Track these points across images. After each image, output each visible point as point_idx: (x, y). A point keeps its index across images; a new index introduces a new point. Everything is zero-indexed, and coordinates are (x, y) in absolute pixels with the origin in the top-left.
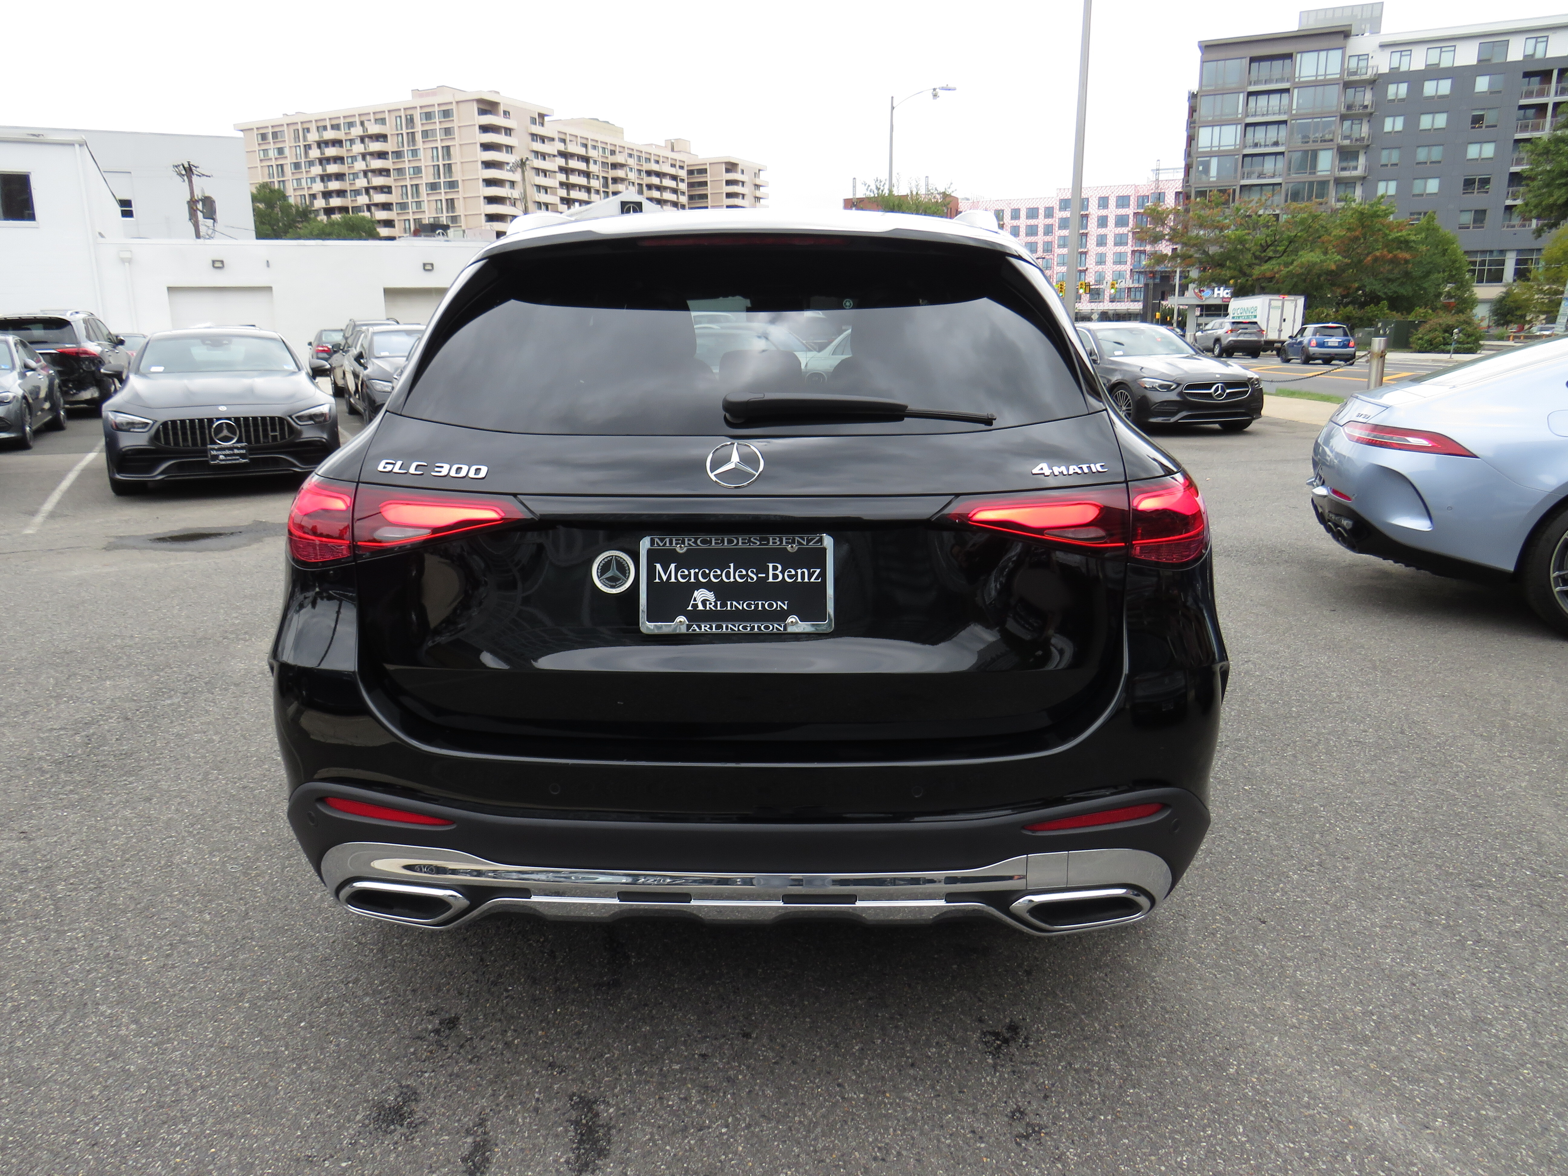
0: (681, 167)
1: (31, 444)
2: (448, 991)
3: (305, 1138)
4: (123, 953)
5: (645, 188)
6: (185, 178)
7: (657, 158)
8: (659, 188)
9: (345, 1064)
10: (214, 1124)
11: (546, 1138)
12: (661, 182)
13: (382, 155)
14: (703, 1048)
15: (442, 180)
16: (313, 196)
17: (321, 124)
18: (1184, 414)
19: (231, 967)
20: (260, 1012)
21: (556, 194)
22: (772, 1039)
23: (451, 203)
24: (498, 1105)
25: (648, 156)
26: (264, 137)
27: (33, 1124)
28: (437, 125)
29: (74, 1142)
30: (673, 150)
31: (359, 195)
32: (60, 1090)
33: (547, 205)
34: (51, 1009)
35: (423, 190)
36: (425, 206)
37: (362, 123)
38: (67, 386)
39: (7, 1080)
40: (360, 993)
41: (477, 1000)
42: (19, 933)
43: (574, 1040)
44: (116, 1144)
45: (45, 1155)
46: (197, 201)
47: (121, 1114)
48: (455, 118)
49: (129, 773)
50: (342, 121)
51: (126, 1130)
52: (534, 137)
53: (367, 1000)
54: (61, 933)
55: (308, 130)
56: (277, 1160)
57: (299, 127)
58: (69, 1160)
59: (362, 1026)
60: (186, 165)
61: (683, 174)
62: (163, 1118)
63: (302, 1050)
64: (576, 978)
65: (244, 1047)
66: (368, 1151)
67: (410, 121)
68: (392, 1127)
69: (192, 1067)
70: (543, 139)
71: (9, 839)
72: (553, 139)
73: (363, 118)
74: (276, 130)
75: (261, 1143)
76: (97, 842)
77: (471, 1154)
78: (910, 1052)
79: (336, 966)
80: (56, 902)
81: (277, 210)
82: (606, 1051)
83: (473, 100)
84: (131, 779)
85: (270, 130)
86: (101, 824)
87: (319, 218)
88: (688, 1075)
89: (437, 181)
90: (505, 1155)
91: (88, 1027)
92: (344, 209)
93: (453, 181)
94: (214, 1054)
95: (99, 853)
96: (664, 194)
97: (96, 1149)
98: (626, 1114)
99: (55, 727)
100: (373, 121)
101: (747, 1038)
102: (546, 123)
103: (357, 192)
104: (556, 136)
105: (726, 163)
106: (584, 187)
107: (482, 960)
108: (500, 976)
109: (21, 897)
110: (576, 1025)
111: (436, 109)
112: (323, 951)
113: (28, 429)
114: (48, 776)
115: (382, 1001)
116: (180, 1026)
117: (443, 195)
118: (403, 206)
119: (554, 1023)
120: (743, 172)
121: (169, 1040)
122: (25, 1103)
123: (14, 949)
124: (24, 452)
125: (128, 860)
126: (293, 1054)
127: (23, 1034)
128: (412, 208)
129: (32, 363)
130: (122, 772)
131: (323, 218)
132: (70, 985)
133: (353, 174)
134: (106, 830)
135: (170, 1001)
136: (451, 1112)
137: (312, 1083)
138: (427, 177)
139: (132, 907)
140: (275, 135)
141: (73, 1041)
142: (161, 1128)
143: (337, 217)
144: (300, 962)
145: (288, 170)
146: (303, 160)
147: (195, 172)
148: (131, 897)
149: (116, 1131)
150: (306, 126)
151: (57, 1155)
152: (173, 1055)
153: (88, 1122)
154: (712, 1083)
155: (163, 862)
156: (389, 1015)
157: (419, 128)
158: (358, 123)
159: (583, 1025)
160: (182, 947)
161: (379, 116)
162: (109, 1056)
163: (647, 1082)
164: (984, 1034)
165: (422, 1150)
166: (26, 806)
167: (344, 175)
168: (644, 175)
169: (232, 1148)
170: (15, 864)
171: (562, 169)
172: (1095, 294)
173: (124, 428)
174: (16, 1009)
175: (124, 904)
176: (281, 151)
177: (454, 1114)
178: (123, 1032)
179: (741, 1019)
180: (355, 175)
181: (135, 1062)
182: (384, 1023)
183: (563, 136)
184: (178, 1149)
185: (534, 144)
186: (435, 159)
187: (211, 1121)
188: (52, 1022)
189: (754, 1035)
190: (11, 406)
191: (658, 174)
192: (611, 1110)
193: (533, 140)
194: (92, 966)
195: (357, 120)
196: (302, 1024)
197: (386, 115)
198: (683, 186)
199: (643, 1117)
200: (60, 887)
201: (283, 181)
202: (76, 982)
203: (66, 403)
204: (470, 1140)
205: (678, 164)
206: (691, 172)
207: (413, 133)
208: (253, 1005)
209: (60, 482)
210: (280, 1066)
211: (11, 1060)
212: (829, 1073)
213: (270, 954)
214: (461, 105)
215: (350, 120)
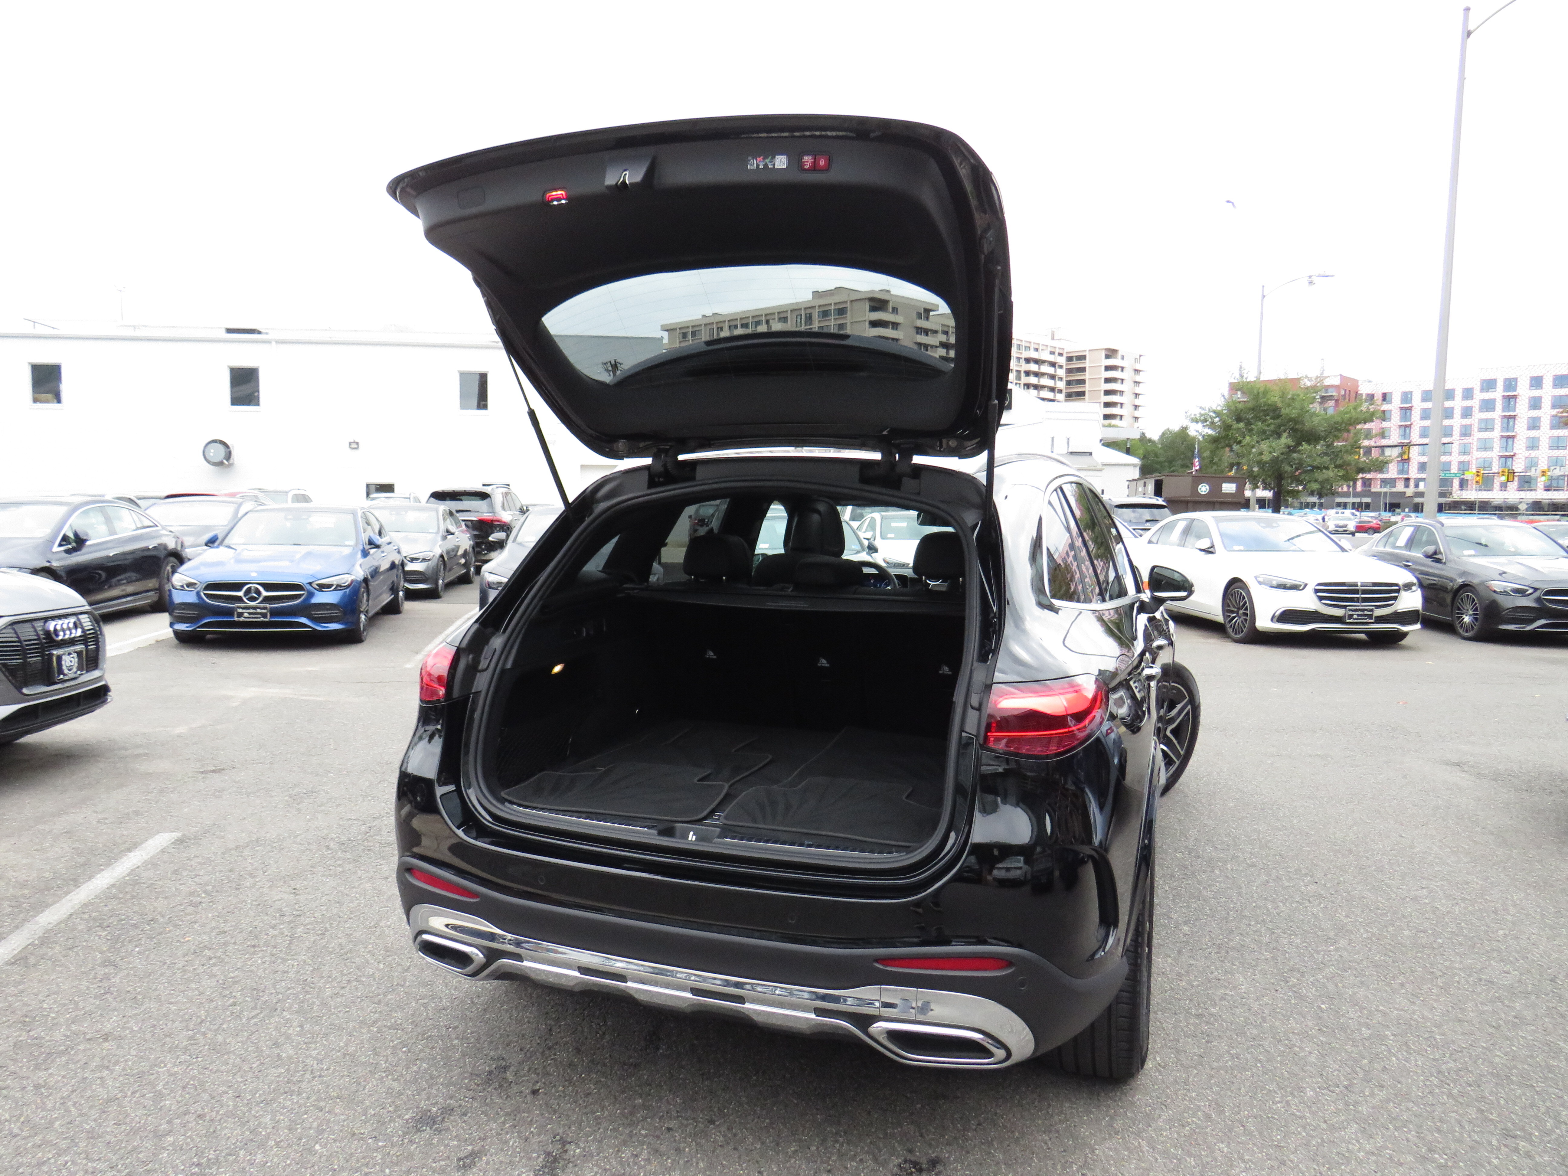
0: (1061, 354)
1: (441, 594)
2: (514, 1047)
3: (365, 1122)
4: (315, 980)
5: (1023, 374)
6: (611, 373)
7: (1036, 347)
8: (1036, 374)
9: (417, 1081)
10: (315, 1101)
11: (521, 1158)
12: (1039, 369)
14: (673, 1124)
17: (732, 323)
18: (1543, 622)
19: (379, 1002)
20: (382, 1035)
22: (730, 1129)
24: (502, 1130)
25: (1028, 345)
26: (685, 335)
27: (209, 1077)
28: (832, 322)
29: (227, 1093)
30: (1053, 338)
32: (234, 1060)
34: (255, 1008)
37: (767, 322)
38: (480, 547)
39: (207, 1047)
40: (454, 1036)
41: (531, 1057)
42: (260, 955)
43: (581, 1098)
44: (250, 1099)
45: (206, 1096)
47: (263, 1082)
48: (849, 315)
49: (383, 858)
50: (750, 321)
51: (261, 1092)
52: (919, 330)
53: (456, 1042)
54: (284, 960)
55: (722, 329)
56: (341, 1131)
57: (715, 326)
58: (218, 1103)
59: (442, 1058)
60: (613, 363)
61: (1062, 360)
62: (286, 1090)
63: (395, 1066)
64: (610, 1056)
65: (360, 1056)
66: (400, 1139)
67: (809, 318)
68: (424, 1128)
69: (320, 1062)
70: (926, 332)
71: (285, 892)
72: (936, 332)
73: (768, 318)
74: (695, 329)
75: (337, 1119)
76: (338, 903)
77: (466, 1157)
78: (834, 1161)
79: (447, 1015)
80: (292, 938)
82: (599, 1110)
83: (865, 299)
84: (383, 862)
85: (690, 330)
86: (347, 891)
88: (650, 1139)
90: (488, 1163)
91: (270, 1024)
94: (338, 1057)
95: (335, 911)
96: (1042, 380)
97: (237, 1099)
98: (586, 1156)
99: (352, 818)
100: (777, 319)
101: (711, 1124)
102: (931, 318)
104: (939, 328)
105: (1106, 350)
107: (550, 1030)
108: (557, 1043)
109: (272, 932)
110: (590, 1088)
111: (833, 307)
112: (445, 1002)
113: (441, 582)
114: (330, 852)
115: (465, 1045)
116: (326, 1035)
119: (574, 1084)
120: (1123, 358)
121: (315, 1043)
122: (211, 1063)
123: (251, 966)
124: (435, 601)
125: (350, 918)
126: (388, 1067)
127: (230, 1020)
129: (452, 529)
130: (379, 856)
132: (273, 995)
134: (348, 895)
135: (329, 1017)
136: (467, 1128)
137: (390, 1088)
139: (338, 950)
140: (694, 334)
141: (257, 1031)
142: (282, 1095)
144: (425, 1008)
147: (619, 368)
148: (340, 944)
149: (254, 1092)
150: (720, 325)
151: (213, 1098)
152: (312, 1053)
153: (241, 1082)
154: (663, 1148)
155: (372, 924)
156: (464, 1055)
157: (816, 325)
159: (595, 1089)
160: (355, 983)
161: (782, 316)
162: (274, 1044)
163: (616, 1137)
164: (906, 1161)
165: (436, 1146)
166: (306, 871)
168: (1023, 362)
169: (318, 1118)
170: (280, 910)
172: (1526, 483)
173: (494, 586)
174: (234, 1004)
175: (333, 948)
177: (470, 1129)
178: (291, 1031)
179: (716, 1110)
181: (288, 1051)
182: (458, 1060)
183: (946, 329)
184: (285, 1110)
185: (919, 336)
187: (314, 1098)
188: (251, 1016)
189: (717, 1123)
190: (430, 562)
191: (1037, 361)
192: (578, 1151)
193: (918, 333)
194: (293, 985)
195: (764, 319)
196: (404, 1049)
197: (789, 314)
198: (1061, 373)
199: (597, 1161)
200: (299, 930)
202: (277, 993)
203: (476, 561)
204: (470, 1148)
205: (1057, 351)
206: (1070, 359)
208: (380, 1031)
209: (448, 627)
210: (375, 1073)
211: (216, 1035)
212: (757, 1162)
213: (408, 999)
214: (854, 304)
215: (757, 319)
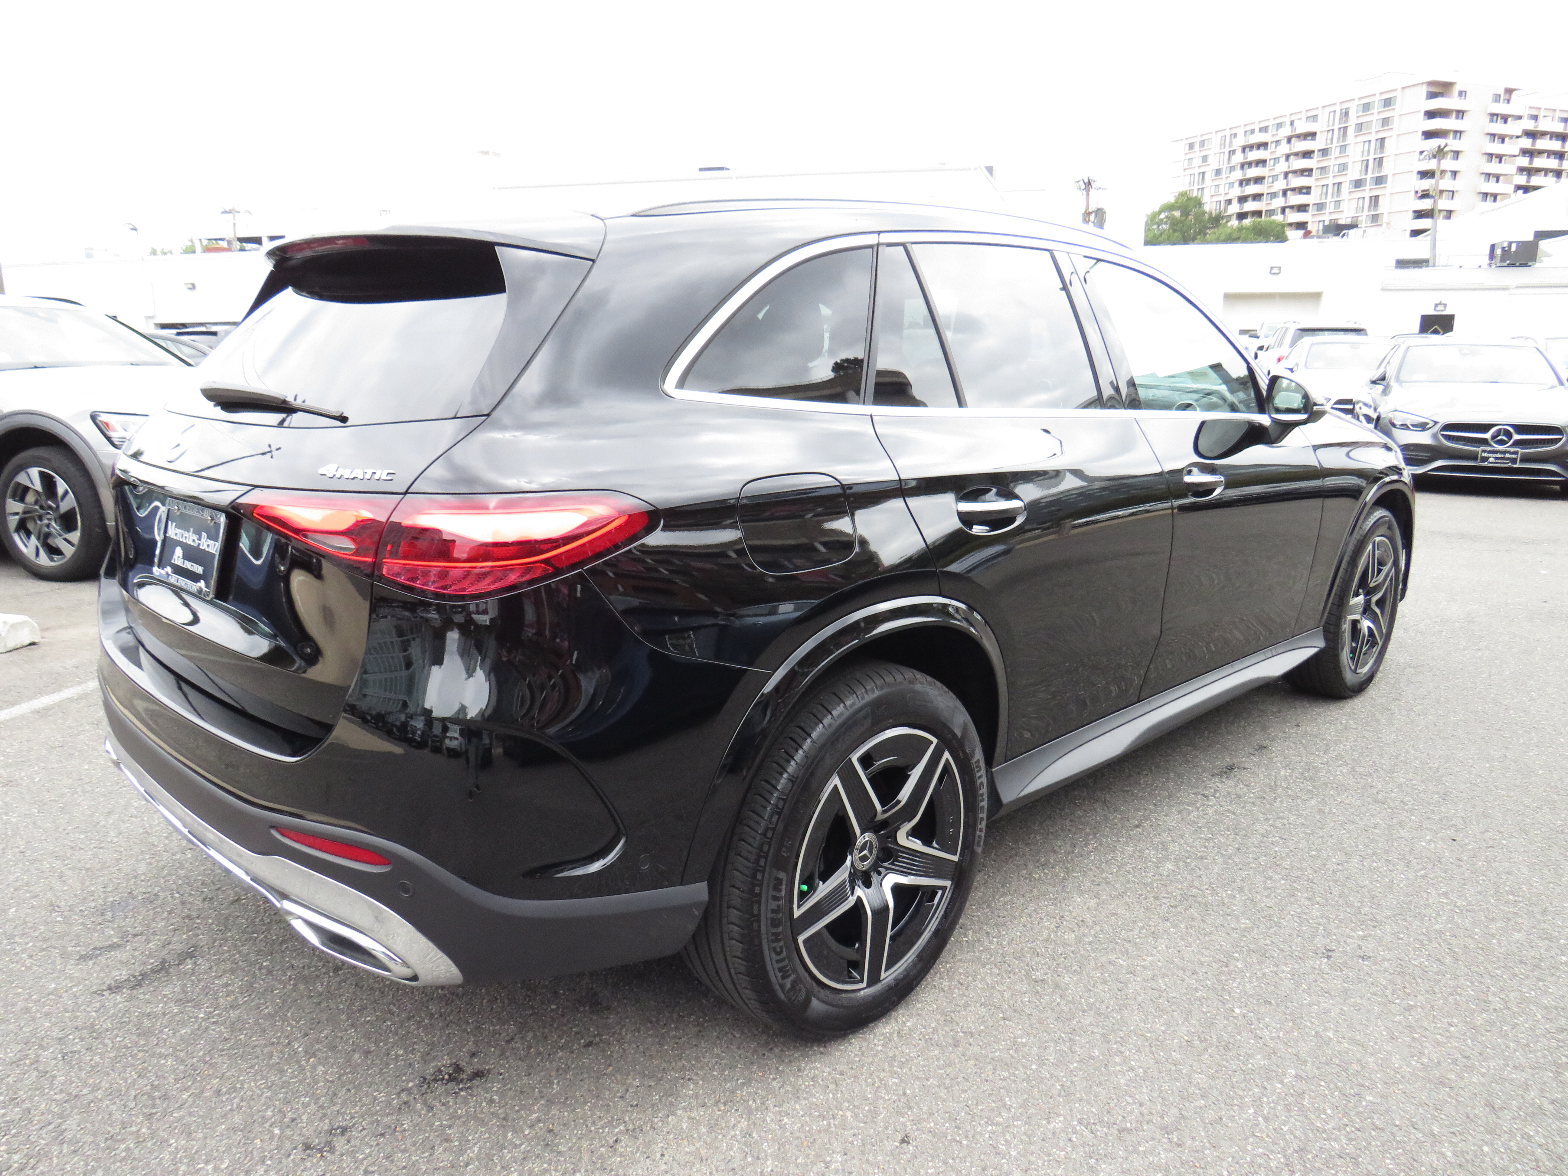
13: (1307, 154)
15: (1370, 175)
16: (1229, 202)
17: (1249, 128)
21: (1510, 182)
23: (1375, 200)
26: (1191, 146)
28: (1375, 116)
31: (1275, 197)
33: (1495, 197)
35: (1345, 188)
36: (1344, 206)
37: (1292, 123)
46: (1090, 213)
48: (1398, 105)
50: (1270, 123)
52: (1494, 116)
55: (1235, 135)
57: (1227, 133)
60: (1086, 181)
67: (1346, 114)
70: (1505, 119)
72: (1520, 118)
73: (1293, 118)
74: (1204, 138)
81: (1191, 217)
83: (1422, 84)
85: (1199, 139)
87: (1229, 224)
89: (1363, 177)
92: (1258, 213)
93: (1382, 177)
100: (1304, 119)
102: (1513, 100)
103: (1273, 195)
104: (1525, 113)
106: (1552, 171)
111: (1377, 98)
117: (1367, 192)
118: (1320, 206)
128: (1330, 207)
131: (1234, 223)
133: (1273, 176)
138: (1354, 173)
140: (1202, 143)
143: (1247, 222)
145: (1209, 177)
146: (1226, 165)
150: (1233, 131)
157: (1353, 121)
158: (1288, 123)
161: (1311, 114)
167: (1264, 178)
171: (1525, 152)
176: (1205, 158)
180: (1275, 178)
183: (1535, 113)
185: (1493, 125)
186: (1366, 153)
193: (1491, 121)
195: (1287, 120)
197: (1319, 112)
201: (1203, 189)
207: (1346, 128)
214: (1407, 91)
215: (1278, 121)
